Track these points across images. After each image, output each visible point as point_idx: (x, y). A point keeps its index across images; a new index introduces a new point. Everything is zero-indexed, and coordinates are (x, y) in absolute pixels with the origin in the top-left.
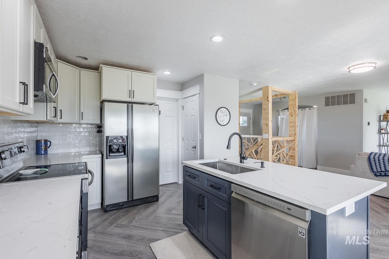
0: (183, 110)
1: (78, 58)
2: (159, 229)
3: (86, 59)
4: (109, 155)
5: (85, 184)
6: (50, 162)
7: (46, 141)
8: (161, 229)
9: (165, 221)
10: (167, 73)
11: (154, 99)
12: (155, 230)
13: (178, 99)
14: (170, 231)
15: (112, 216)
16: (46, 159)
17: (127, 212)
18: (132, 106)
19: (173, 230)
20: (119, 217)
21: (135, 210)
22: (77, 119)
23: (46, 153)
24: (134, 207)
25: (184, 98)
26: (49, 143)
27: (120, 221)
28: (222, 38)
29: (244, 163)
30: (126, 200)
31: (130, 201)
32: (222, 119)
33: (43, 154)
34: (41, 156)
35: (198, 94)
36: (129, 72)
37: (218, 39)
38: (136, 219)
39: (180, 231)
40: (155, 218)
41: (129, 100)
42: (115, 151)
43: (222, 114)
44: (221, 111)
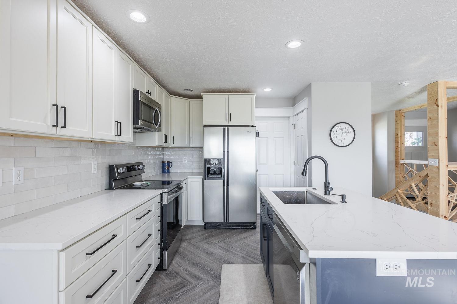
0: (295, 129)
1: (186, 91)
2: (239, 255)
3: (192, 91)
4: (208, 177)
5: (165, 197)
6: (171, 178)
7: (168, 162)
8: (241, 255)
9: (250, 249)
10: (268, 90)
11: (251, 120)
12: (236, 254)
13: (290, 117)
14: (248, 259)
15: (208, 233)
16: (169, 176)
17: (222, 233)
18: (228, 129)
19: (252, 260)
20: (213, 236)
21: (229, 233)
22: (187, 143)
23: (168, 172)
24: (231, 230)
25: (296, 115)
26: (171, 164)
27: (211, 239)
28: (300, 42)
29: (329, 194)
30: (222, 221)
31: (226, 223)
32: (340, 138)
33: (166, 173)
34: (165, 174)
35: (305, 109)
36: (225, 96)
37: (294, 44)
38: (226, 240)
39: (259, 263)
40: (242, 245)
41: (227, 123)
42: (212, 173)
43: (340, 132)
44: (338, 127)
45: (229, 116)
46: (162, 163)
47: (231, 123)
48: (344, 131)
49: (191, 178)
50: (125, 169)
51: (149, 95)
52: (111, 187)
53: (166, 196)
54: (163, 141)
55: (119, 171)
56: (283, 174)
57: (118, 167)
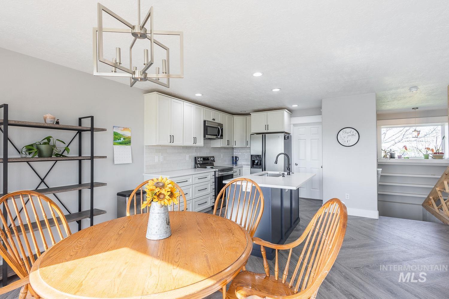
3: (245, 111)
4: (253, 166)
7: (236, 157)
11: (282, 129)
18: (265, 135)
22: (244, 145)
32: (346, 140)
36: (265, 113)
41: (266, 131)
42: (256, 164)
43: (346, 135)
44: (344, 131)
45: (267, 127)
46: (232, 158)
47: (269, 131)
48: (349, 134)
49: (245, 167)
50: (202, 159)
51: (214, 121)
52: (195, 168)
53: (217, 173)
54: (227, 144)
55: (198, 160)
56: (319, 168)
57: (198, 158)
